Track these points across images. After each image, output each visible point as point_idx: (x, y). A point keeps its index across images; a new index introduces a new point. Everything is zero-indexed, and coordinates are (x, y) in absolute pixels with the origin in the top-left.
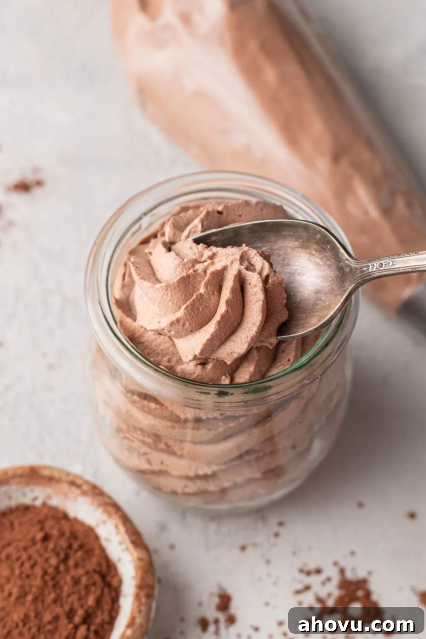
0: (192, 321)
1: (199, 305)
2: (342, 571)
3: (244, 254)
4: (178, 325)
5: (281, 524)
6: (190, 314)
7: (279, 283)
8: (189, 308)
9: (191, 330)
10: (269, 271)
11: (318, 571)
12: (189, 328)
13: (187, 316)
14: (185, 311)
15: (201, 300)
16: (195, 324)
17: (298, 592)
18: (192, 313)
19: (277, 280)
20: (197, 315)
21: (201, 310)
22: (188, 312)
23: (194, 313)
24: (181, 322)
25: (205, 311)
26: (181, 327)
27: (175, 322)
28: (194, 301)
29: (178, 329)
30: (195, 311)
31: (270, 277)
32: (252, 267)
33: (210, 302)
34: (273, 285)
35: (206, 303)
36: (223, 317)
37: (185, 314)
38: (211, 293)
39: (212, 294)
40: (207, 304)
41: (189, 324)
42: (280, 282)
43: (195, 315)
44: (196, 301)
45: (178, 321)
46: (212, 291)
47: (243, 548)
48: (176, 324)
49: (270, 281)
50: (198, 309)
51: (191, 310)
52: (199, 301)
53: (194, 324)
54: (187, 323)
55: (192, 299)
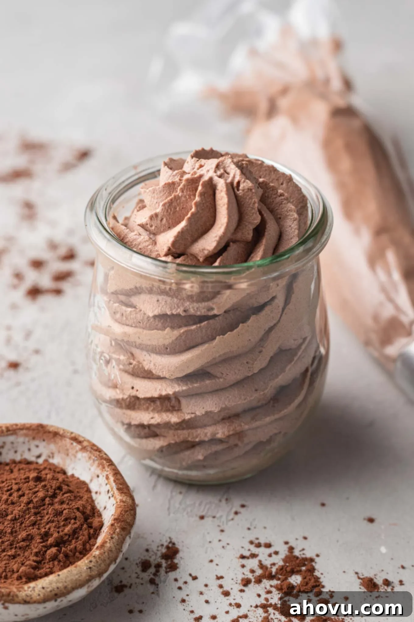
0: (169, 218)
1: (176, 204)
2: (291, 549)
3: (221, 164)
4: (157, 220)
5: (243, 506)
6: (167, 211)
7: (248, 189)
8: (166, 205)
9: (168, 226)
10: (240, 178)
11: (268, 546)
12: (166, 224)
13: (164, 212)
14: (162, 207)
15: (178, 201)
16: (172, 222)
17: (243, 557)
18: (169, 210)
19: (247, 186)
20: (174, 213)
21: (178, 209)
22: (165, 208)
23: (171, 210)
24: (160, 217)
25: (183, 211)
26: (159, 222)
27: (154, 216)
28: (171, 200)
29: (157, 224)
30: (172, 209)
31: (241, 183)
32: (226, 175)
33: (187, 205)
34: (243, 190)
35: (183, 205)
36: (193, 214)
37: (162, 210)
38: (187, 197)
39: (189, 198)
40: (185, 206)
41: (167, 220)
42: (250, 188)
43: (171, 213)
44: (173, 200)
45: (156, 215)
46: (188, 195)
47: (202, 518)
48: (155, 218)
49: (241, 188)
50: (175, 208)
51: (168, 207)
52: (177, 201)
53: (170, 221)
54: (165, 220)
55: (170, 197)
